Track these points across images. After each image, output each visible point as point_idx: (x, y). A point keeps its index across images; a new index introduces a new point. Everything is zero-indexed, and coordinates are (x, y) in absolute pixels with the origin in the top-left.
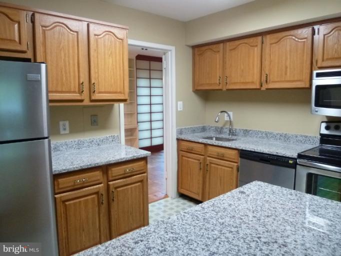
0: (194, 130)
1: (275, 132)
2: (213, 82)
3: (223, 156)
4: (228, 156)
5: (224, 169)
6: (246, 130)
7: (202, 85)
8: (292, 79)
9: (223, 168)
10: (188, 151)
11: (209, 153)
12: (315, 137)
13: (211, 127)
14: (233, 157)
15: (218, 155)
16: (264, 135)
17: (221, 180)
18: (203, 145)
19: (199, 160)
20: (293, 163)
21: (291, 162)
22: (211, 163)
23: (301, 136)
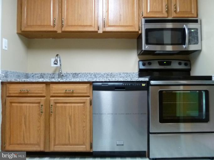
0: (19, 76)
1: (103, 73)
2: (45, 24)
3: (73, 93)
4: (78, 91)
5: (75, 107)
6: (75, 74)
7: (31, 26)
8: (125, 24)
9: (73, 105)
10: (20, 95)
11: (53, 92)
12: (134, 73)
13: (36, 74)
14: (85, 91)
15: (66, 93)
16: (93, 76)
17: (70, 119)
18: (44, 85)
19: (39, 103)
20: (145, 86)
21: (143, 85)
22: (56, 103)
23: (124, 73)
